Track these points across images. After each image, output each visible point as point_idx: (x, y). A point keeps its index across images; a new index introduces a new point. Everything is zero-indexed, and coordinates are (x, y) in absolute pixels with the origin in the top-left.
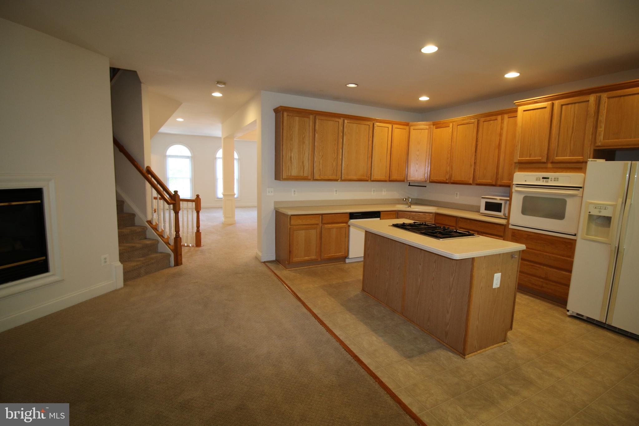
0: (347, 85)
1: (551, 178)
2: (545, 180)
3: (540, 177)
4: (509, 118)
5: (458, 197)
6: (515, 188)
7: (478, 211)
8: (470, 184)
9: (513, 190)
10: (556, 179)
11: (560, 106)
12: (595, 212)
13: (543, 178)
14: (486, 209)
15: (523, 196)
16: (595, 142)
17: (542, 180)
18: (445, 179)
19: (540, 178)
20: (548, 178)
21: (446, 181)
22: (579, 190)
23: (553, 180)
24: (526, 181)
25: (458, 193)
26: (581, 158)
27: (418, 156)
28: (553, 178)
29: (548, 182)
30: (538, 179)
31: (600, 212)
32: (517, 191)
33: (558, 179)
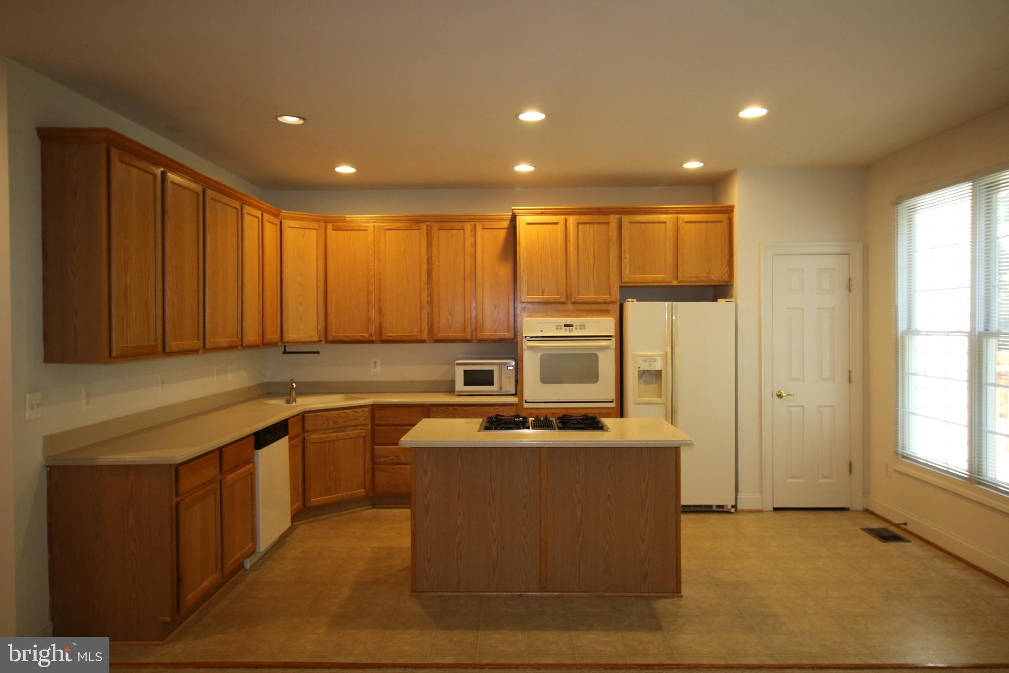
0: (280, 119)
1: (576, 326)
2: (568, 328)
3: (561, 324)
4: (483, 229)
5: (379, 369)
6: (526, 344)
7: (450, 388)
8: (424, 341)
9: (525, 347)
10: (582, 327)
11: (576, 224)
12: (645, 367)
13: (566, 326)
14: (466, 383)
15: (539, 354)
16: (621, 277)
17: (564, 328)
18: (366, 335)
19: (561, 326)
20: (572, 326)
21: (371, 338)
22: (611, 340)
23: (578, 327)
24: (541, 331)
25: (379, 361)
26: (609, 298)
27: (301, 286)
28: (578, 325)
29: (572, 331)
30: (558, 328)
31: (650, 365)
32: (530, 348)
33: (584, 326)
